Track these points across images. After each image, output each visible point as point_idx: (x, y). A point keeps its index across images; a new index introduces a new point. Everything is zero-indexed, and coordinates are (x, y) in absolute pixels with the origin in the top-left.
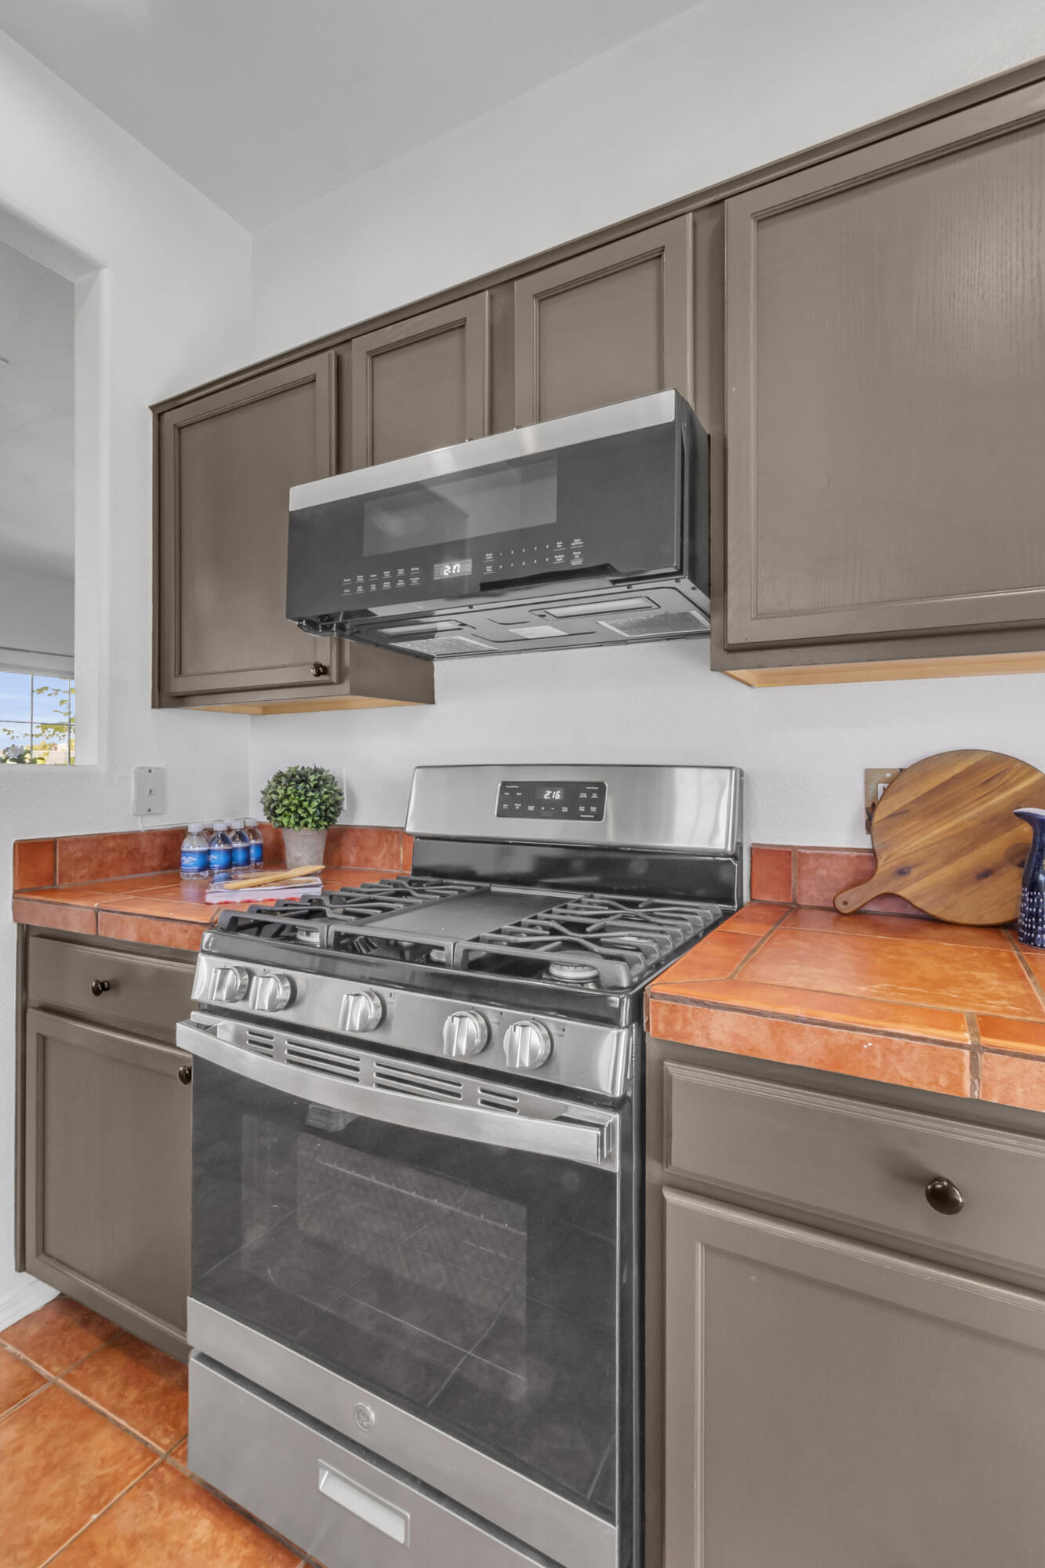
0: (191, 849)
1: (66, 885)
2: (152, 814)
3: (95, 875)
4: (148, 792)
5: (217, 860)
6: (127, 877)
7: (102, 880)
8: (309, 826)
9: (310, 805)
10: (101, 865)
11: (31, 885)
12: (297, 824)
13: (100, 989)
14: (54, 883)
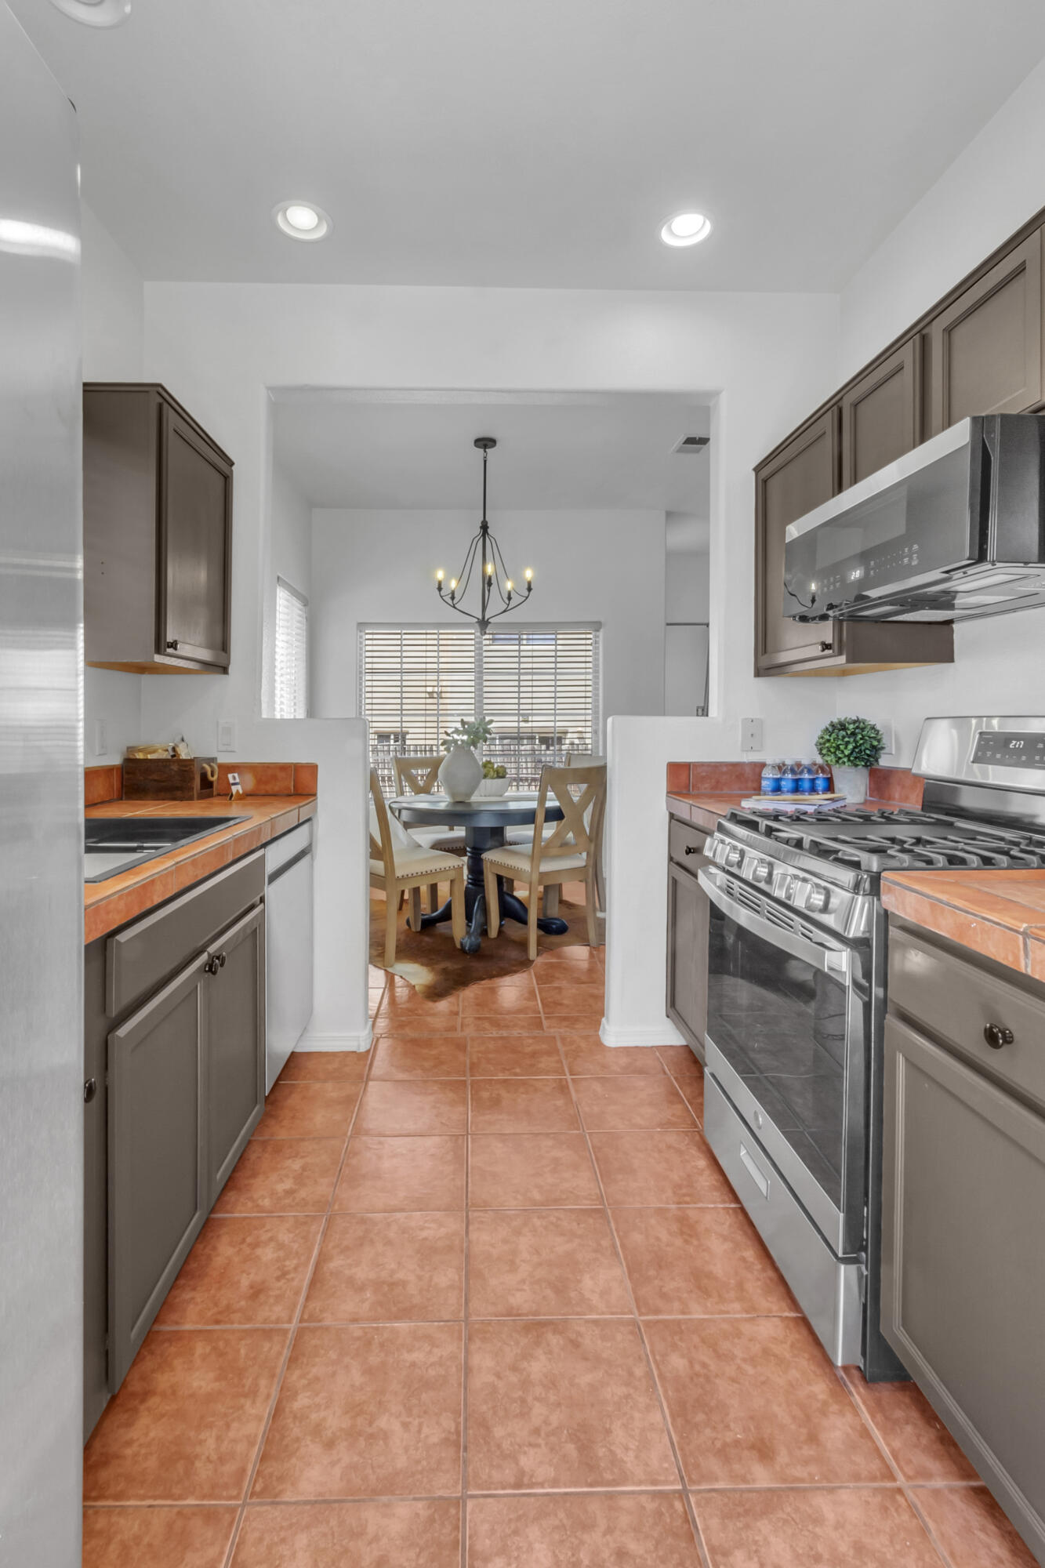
0: (767, 776)
1: (696, 792)
2: (754, 751)
3: (714, 788)
4: (750, 736)
5: (786, 785)
6: (735, 792)
7: (718, 792)
8: (847, 764)
9: (846, 748)
10: (718, 782)
11: (675, 790)
12: (837, 762)
13: (689, 851)
14: (689, 790)
